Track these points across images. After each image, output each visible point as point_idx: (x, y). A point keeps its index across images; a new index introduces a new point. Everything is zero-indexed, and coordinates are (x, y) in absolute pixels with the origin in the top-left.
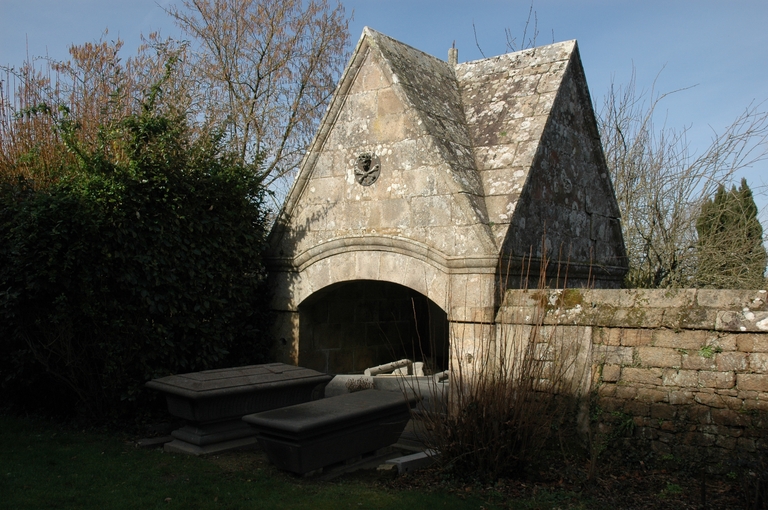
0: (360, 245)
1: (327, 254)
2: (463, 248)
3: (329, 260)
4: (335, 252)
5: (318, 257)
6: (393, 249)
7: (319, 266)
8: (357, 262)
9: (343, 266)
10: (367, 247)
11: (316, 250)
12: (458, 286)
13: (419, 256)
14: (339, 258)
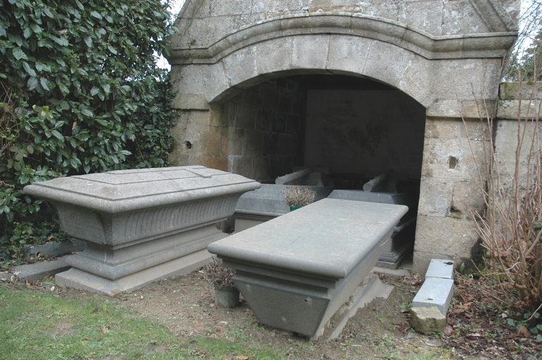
0: (301, 27)
1: (253, 40)
2: (455, 27)
3: (254, 48)
4: (265, 37)
5: (241, 45)
6: (349, 31)
7: (240, 56)
8: (295, 48)
9: (275, 54)
10: (312, 30)
11: (239, 36)
12: (443, 75)
13: (388, 38)
14: (270, 45)
